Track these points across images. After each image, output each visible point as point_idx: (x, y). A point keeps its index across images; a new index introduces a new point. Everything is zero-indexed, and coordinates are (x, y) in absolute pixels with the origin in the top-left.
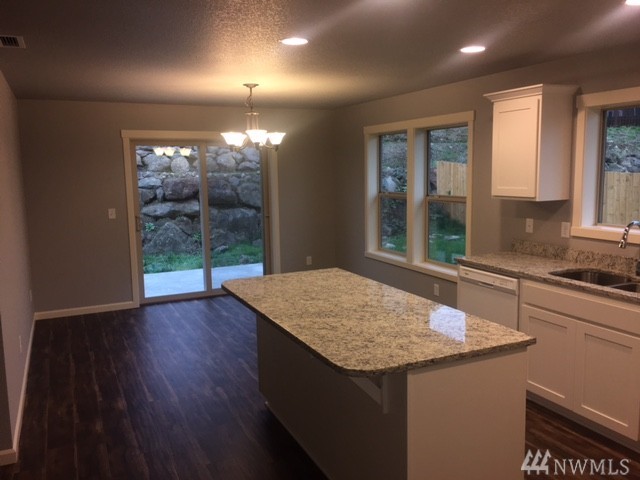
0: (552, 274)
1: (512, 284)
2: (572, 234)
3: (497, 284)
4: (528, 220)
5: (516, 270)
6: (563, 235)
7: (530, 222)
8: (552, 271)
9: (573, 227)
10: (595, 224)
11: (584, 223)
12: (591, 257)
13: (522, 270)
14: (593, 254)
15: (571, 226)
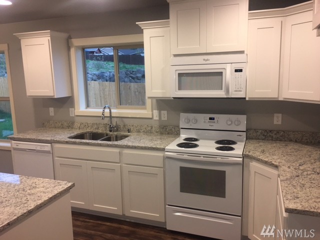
0: (69, 138)
1: (47, 147)
2: (76, 114)
3: (38, 148)
4: (50, 108)
5: (49, 139)
6: (71, 115)
7: (52, 110)
8: (69, 136)
9: (76, 111)
10: (86, 108)
11: (81, 108)
12: (87, 126)
13: (52, 139)
14: (88, 124)
15: (75, 110)
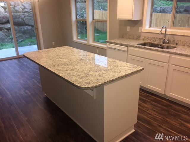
0: (137, 44)
1: (125, 48)
2: (142, 31)
3: (120, 49)
4: (128, 27)
5: (127, 44)
6: (139, 32)
7: (128, 28)
10: (149, 28)
11: (146, 27)
12: (148, 38)
14: (149, 37)
15: (142, 28)
